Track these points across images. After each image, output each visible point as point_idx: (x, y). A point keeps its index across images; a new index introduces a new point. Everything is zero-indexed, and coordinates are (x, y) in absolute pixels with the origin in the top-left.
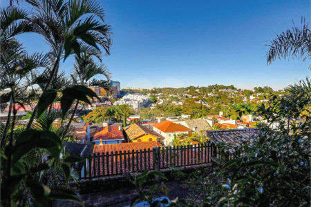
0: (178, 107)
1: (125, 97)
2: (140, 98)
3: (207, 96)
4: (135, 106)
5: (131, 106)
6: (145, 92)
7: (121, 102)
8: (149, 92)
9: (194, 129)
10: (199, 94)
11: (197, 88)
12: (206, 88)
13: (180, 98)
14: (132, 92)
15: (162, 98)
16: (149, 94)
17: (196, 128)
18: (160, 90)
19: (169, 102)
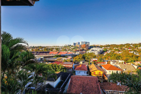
0: (119, 55)
1: (92, 49)
2: (99, 49)
3: (138, 49)
4: (96, 53)
5: (94, 53)
6: (101, 47)
7: (90, 51)
8: (103, 46)
9: (124, 70)
10: (132, 48)
11: (131, 44)
12: (137, 44)
13: (120, 50)
14: (95, 47)
15: (110, 50)
16: (103, 48)
17: (126, 69)
18: (109, 46)
19: (114, 52)
